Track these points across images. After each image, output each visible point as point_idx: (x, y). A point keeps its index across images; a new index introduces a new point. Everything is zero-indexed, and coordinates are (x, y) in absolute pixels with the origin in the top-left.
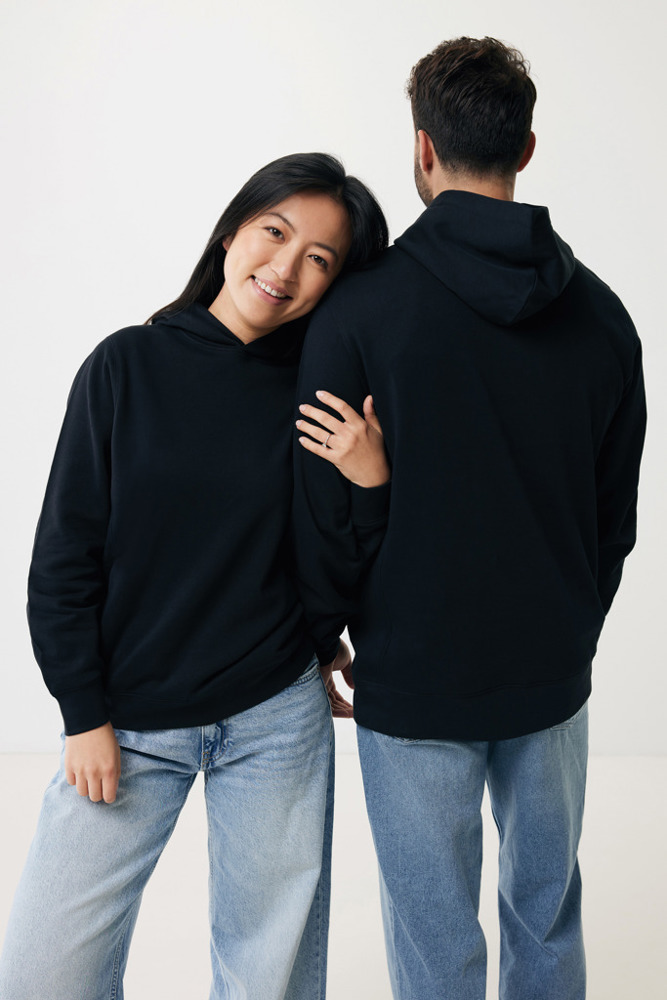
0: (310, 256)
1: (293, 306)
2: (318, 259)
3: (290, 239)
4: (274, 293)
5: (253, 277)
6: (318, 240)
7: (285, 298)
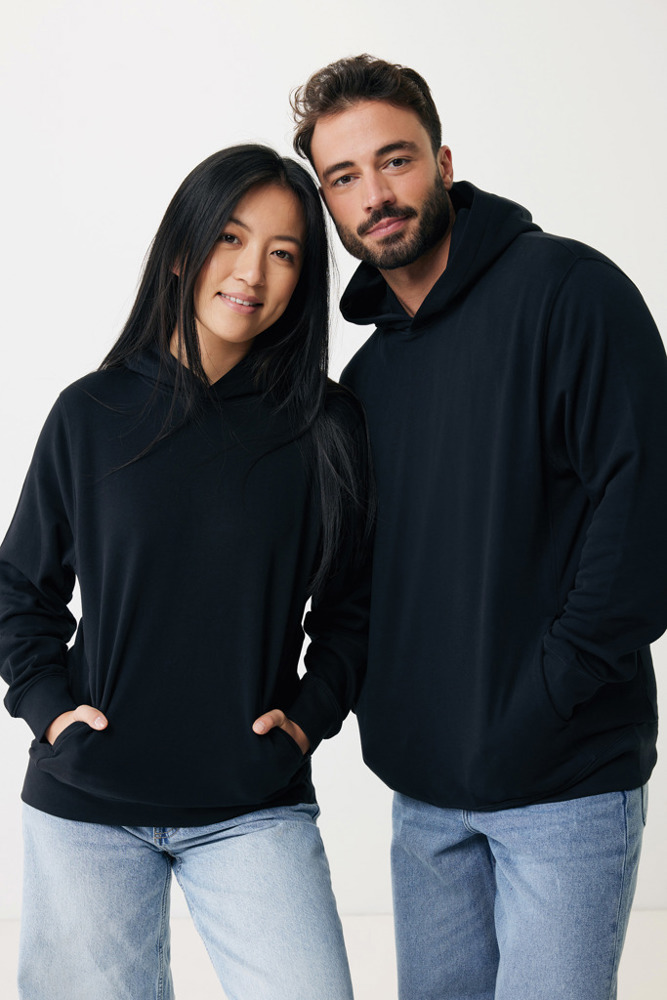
0: (272, 253)
1: (265, 312)
2: (281, 254)
3: (247, 241)
4: (246, 303)
5: (219, 293)
6: (278, 233)
7: (257, 305)
